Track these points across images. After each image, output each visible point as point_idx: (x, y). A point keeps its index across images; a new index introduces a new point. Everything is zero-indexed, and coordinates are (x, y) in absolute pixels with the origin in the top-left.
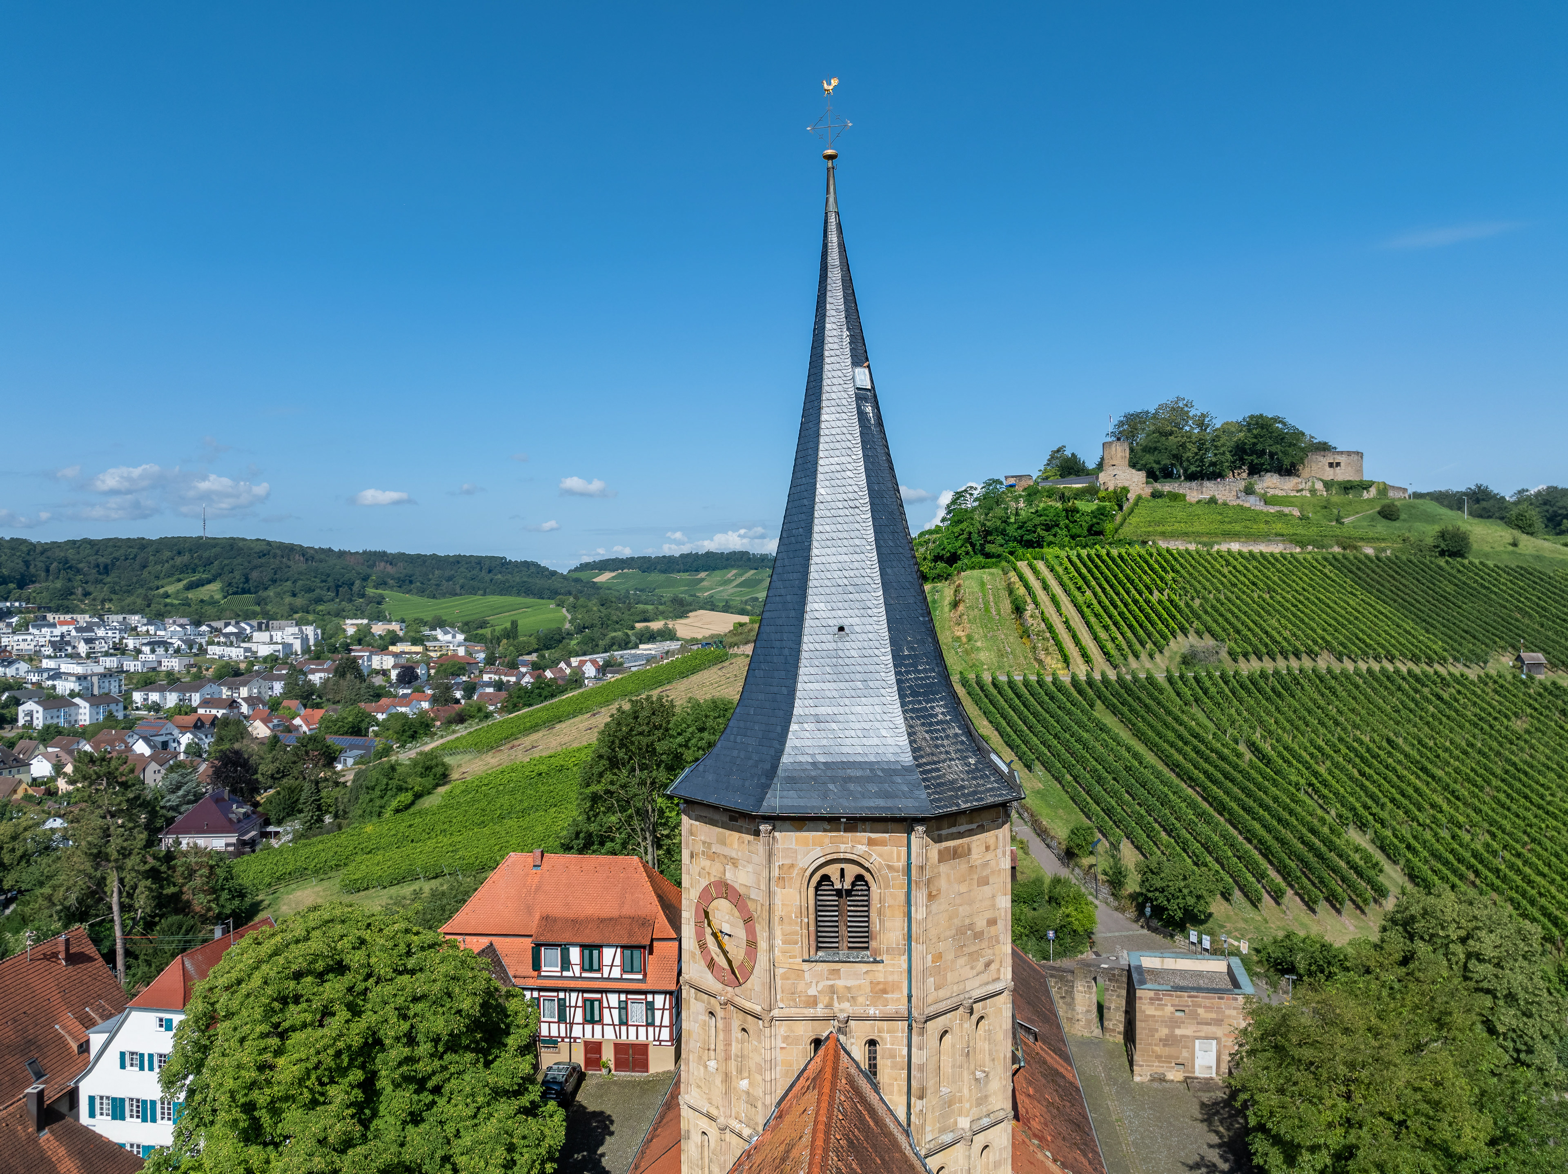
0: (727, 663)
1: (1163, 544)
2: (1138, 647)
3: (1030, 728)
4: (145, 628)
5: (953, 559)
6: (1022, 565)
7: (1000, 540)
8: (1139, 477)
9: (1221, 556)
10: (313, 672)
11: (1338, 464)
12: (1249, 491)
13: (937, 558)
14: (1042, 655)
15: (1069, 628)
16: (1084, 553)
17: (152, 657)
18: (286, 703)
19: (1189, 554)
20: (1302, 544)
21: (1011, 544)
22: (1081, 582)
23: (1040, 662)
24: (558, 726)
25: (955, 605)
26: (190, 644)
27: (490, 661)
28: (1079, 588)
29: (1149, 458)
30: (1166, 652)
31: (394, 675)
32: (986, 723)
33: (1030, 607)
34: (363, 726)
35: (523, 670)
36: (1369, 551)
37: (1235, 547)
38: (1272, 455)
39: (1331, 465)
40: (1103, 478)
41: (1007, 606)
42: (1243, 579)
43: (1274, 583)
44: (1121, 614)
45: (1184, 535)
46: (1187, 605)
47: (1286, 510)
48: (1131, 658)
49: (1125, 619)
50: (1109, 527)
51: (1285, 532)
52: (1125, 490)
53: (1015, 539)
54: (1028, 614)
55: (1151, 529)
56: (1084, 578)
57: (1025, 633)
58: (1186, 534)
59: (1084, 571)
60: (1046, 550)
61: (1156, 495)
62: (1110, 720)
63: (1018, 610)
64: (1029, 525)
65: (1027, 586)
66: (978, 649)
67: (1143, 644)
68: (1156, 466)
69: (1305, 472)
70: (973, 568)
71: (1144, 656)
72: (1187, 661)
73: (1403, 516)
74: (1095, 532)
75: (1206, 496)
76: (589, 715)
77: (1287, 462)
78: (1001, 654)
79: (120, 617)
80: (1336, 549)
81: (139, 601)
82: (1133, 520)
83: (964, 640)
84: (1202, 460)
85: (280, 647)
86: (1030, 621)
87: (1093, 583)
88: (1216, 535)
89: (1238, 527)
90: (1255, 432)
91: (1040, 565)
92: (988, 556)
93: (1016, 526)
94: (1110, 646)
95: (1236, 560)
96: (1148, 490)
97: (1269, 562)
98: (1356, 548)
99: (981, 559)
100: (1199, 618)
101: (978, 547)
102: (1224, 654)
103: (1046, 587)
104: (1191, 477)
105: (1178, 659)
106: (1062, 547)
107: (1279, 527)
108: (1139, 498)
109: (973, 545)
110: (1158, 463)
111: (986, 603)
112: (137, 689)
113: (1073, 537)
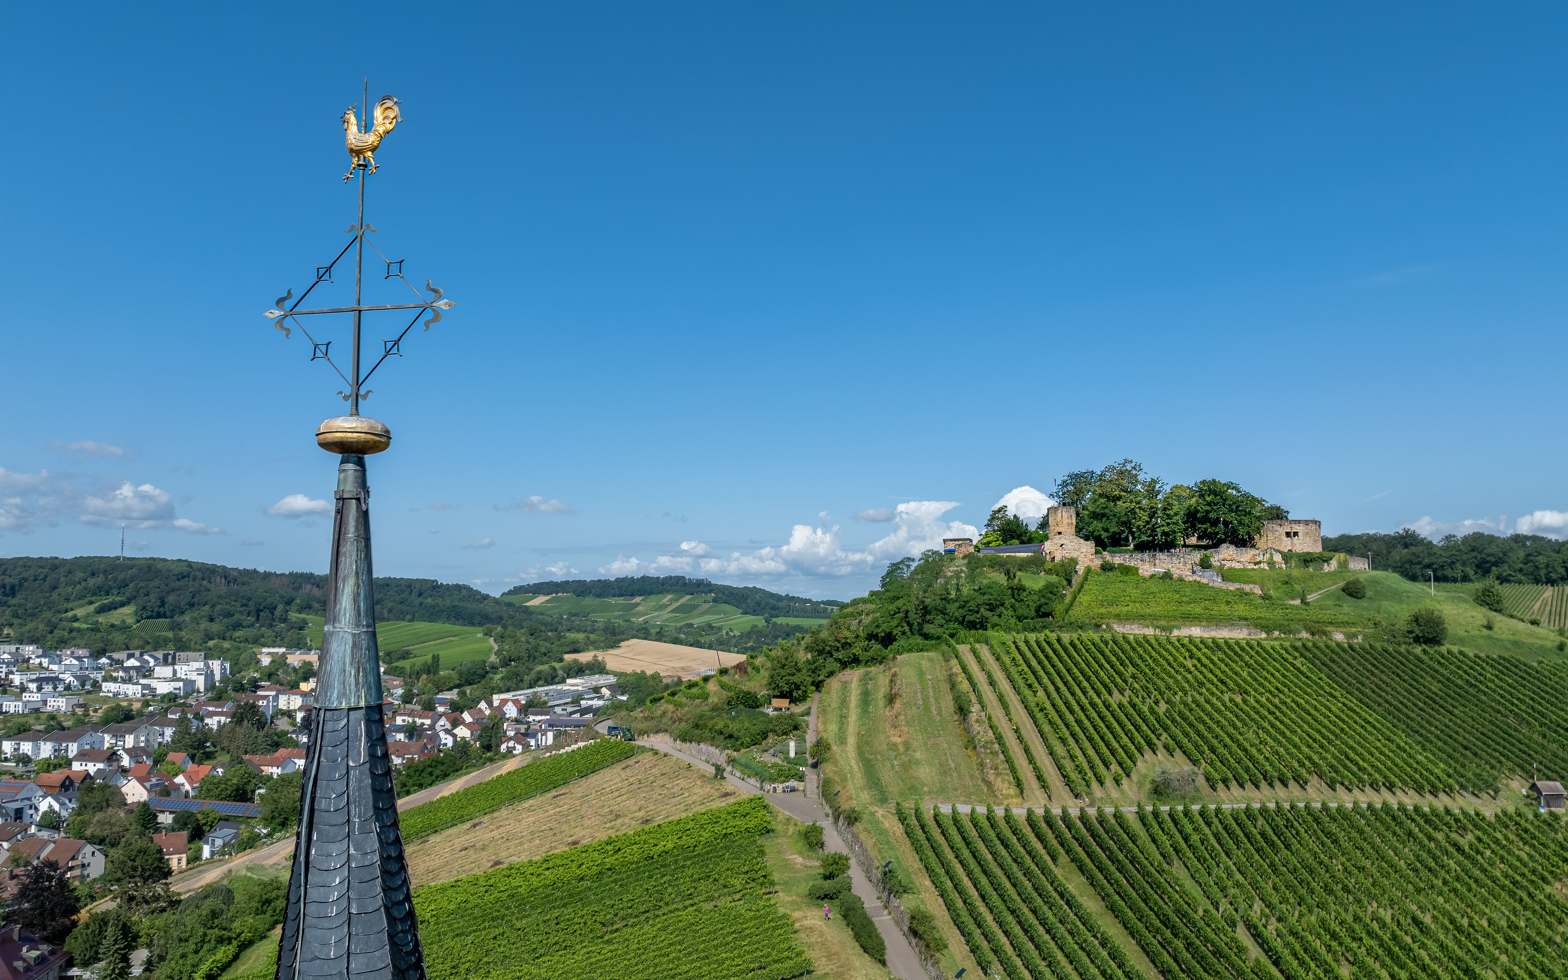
0: (631, 761)
1: (1120, 629)
2: (1101, 769)
4: (38, 661)
5: (888, 640)
6: (963, 649)
7: (940, 619)
8: (1089, 547)
9: (1183, 645)
10: (211, 715)
11: (1296, 534)
12: (1205, 565)
13: (871, 637)
14: (992, 778)
15: (1020, 738)
16: (1032, 637)
17: (37, 697)
18: (171, 757)
19: (1148, 642)
20: (1268, 630)
21: (952, 625)
22: (1032, 679)
23: (989, 784)
25: (891, 699)
26: (83, 681)
27: (407, 699)
28: (1030, 686)
29: (1097, 525)
30: (1134, 776)
31: (299, 717)
32: (928, 883)
33: (975, 708)
34: (249, 788)
35: (441, 709)
36: (1339, 637)
37: (1196, 632)
38: (1226, 523)
39: (1288, 534)
40: (1048, 546)
41: (948, 704)
42: (1210, 676)
43: (1244, 680)
44: (1078, 722)
45: (1140, 618)
46: (1152, 711)
47: (1247, 588)
48: (1095, 784)
49: (1084, 730)
50: (1058, 608)
51: (1248, 614)
52: (1074, 562)
53: (956, 620)
54: (973, 717)
55: (1103, 610)
56: (1034, 673)
57: (971, 743)
58: (1143, 617)
59: (1034, 663)
60: (990, 633)
61: (1106, 568)
62: (1075, 884)
63: (962, 711)
64: (972, 605)
65: (970, 679)
66: (917, 762)
67: (1107, 765)
68: (1104, 535)
69: (1261, 543)
70: (910, 650)
71: (1109, 782)
72: (1159, 790)
73: (1369, 593)
74: (1042, 613)
75: (1160, 570)
77: (1242, 531)
78: (945, 771)
79: (13, 648)
80: (1304, 635)
82: (1083, 598)
83: (901, 749)
84: (1153, 530)
85: (181, 684)
86: (976, 727)
87: (1046, 680)
88: (1175, 618)
89: (1198, 609)
90: (1208, 499)
91: (984, 651)
92: (926, 636)
93: (957, 605)
94: (1068, 765)
95: (1200, 650)
96: (1098, 562)
97: (1236, 653)
98: (1325, 633)
99: (919, 640)
100: (1166, 729)
101: (915, 626)
102: (1201, 781)
103: (992, 683)
104: (1141, 547)
105: (1148, 786)
106: (1008, 630)
107: (1241, 609)
108: (1088, 570)
109: (910, 625)
110: (1106, 530)
111: (926, 699)
112: (8, 737)
113: (1019, 619)
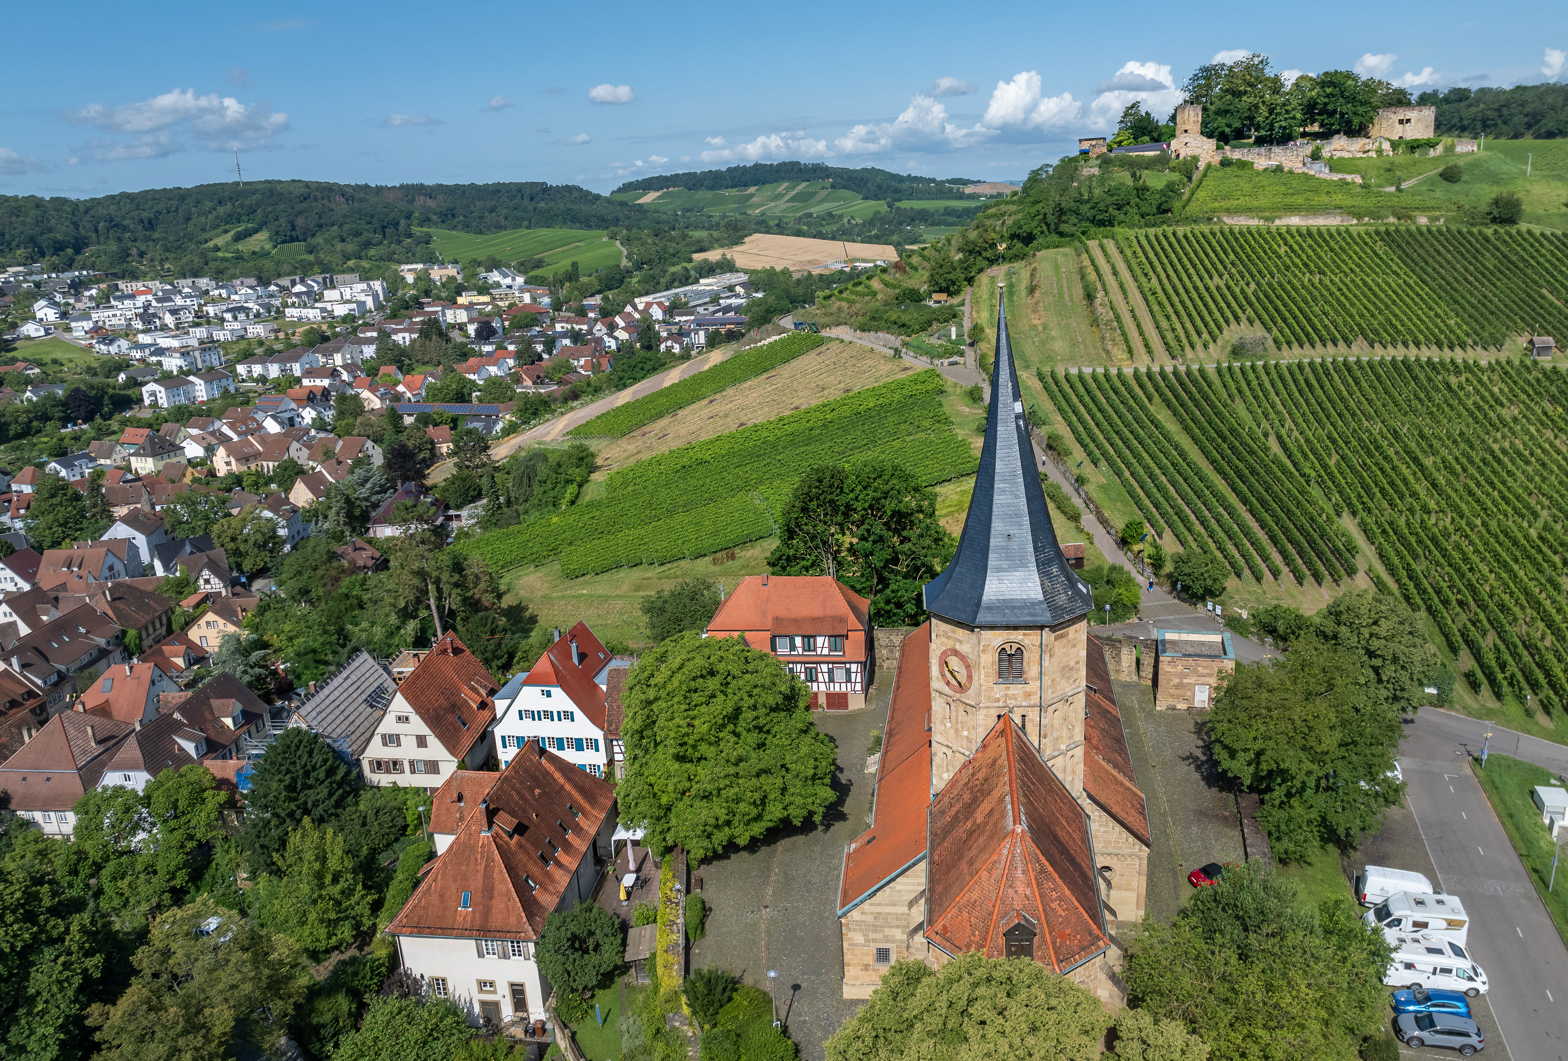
0: (823, 348)
1: (1228, 220)
2: (1195, 337)
3: (1097, 425)
4: (216, 292)
5: (1028, 239)
6: (1093, 244)
7: (1073, 219)
8: (1211, 144)
9: (1280, 234)
10: (396, 332)
11: (1408, 121)
12: (1315, 156)
13: (1014, 236)
14: (1110, 347)
15: (1134, 317)
16: (1151, 231)
17: (237, 326)
18: (384, 369)
19: (1250, 232)
20: (1359, 216)
21: (1084, 224)
22: (1148, 268)
23: (1107, 352)
24: (681, 413)
25: (1032, 290)
26: (268, 308)
27: (557, 306)
28: (1146, 275)
29: (1221, 121)
30: (1219, 342)
31: (471, 329)
32: (1060, 418)
33: (1100, 294)
34: (466, 391)
35: (591, 315)
36: (1423, 221)
37: (1295, 221)
38: (1342, 115)
39: (1401, 122)
40: (1174, 144)
41: (1078, 291)
42: (1297, 260)
43: (1325, 264)
44: (1182, 302)
45: (1247, 211)
46: (1242, 291)
47: (1349, 178)
48: (1188, 349)
49: (1185, 308)
50: (1177, 205)
51: (1344, 203)
52: (1195, 159)
53: (1088, 219)
54: (1098, 301)
55: (1216, 205)
56: (1150, 263)
57: (1095, 322)
58: (1250, 210)
59: (1151, 255)
60: (1117, 229)
61: (1225, 163)
62: (1163, 415)
63: (1090, 297)
64: (1102, 206)
65: (1097, 270)
66: (1053, 338)
67: (1199, 334)
68: (1227, 130)
69: (1374, 131)
70: (1048, 247)
71: (1199, 347)
72: (1237, 351)
73: (1465, 177)
74: (1163, 210)
75: (1274, 163)
76: (706, 401)
77: (1356, 121)
78: (1074, 344)
79: (189, 281)
80: (1392, 220)
81: (196, 259)
82: (1201, 194)
83: (1040, 329)
84: (1272, 125)
85: (354, 306)
86: (1100, 309)
87: (1159, 269)
88: (1278, 209)
89: (1300, 200)
90: (1328, 90)
91: (1110, 245)
92: (1061, 234)
93: (1089, 205)
94: (1169, 336)
95: (1293, 237)
96: (1218, 158)
97: (1325, 240)
98: (1410, 217)
99: (1055, 238)
100: (1251, 304)
101: (1052, 227)
102: (1270, 342)
103: (1115, 273)
104: (1260, 142)
105: (1229, 349)
106: (1132, 226)
107: (1339, 198)
108: (1209, 166)
109: (1048, 225)
110: (1229, 126)
111: (1060, 288)
112: (239, 362)
113: (1143, 216)
